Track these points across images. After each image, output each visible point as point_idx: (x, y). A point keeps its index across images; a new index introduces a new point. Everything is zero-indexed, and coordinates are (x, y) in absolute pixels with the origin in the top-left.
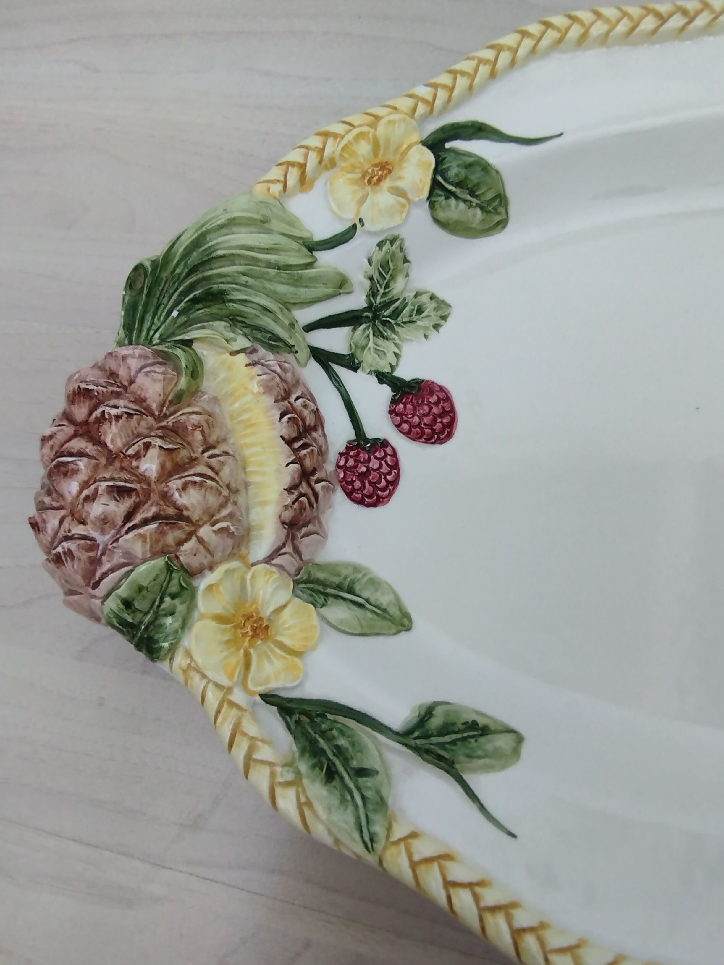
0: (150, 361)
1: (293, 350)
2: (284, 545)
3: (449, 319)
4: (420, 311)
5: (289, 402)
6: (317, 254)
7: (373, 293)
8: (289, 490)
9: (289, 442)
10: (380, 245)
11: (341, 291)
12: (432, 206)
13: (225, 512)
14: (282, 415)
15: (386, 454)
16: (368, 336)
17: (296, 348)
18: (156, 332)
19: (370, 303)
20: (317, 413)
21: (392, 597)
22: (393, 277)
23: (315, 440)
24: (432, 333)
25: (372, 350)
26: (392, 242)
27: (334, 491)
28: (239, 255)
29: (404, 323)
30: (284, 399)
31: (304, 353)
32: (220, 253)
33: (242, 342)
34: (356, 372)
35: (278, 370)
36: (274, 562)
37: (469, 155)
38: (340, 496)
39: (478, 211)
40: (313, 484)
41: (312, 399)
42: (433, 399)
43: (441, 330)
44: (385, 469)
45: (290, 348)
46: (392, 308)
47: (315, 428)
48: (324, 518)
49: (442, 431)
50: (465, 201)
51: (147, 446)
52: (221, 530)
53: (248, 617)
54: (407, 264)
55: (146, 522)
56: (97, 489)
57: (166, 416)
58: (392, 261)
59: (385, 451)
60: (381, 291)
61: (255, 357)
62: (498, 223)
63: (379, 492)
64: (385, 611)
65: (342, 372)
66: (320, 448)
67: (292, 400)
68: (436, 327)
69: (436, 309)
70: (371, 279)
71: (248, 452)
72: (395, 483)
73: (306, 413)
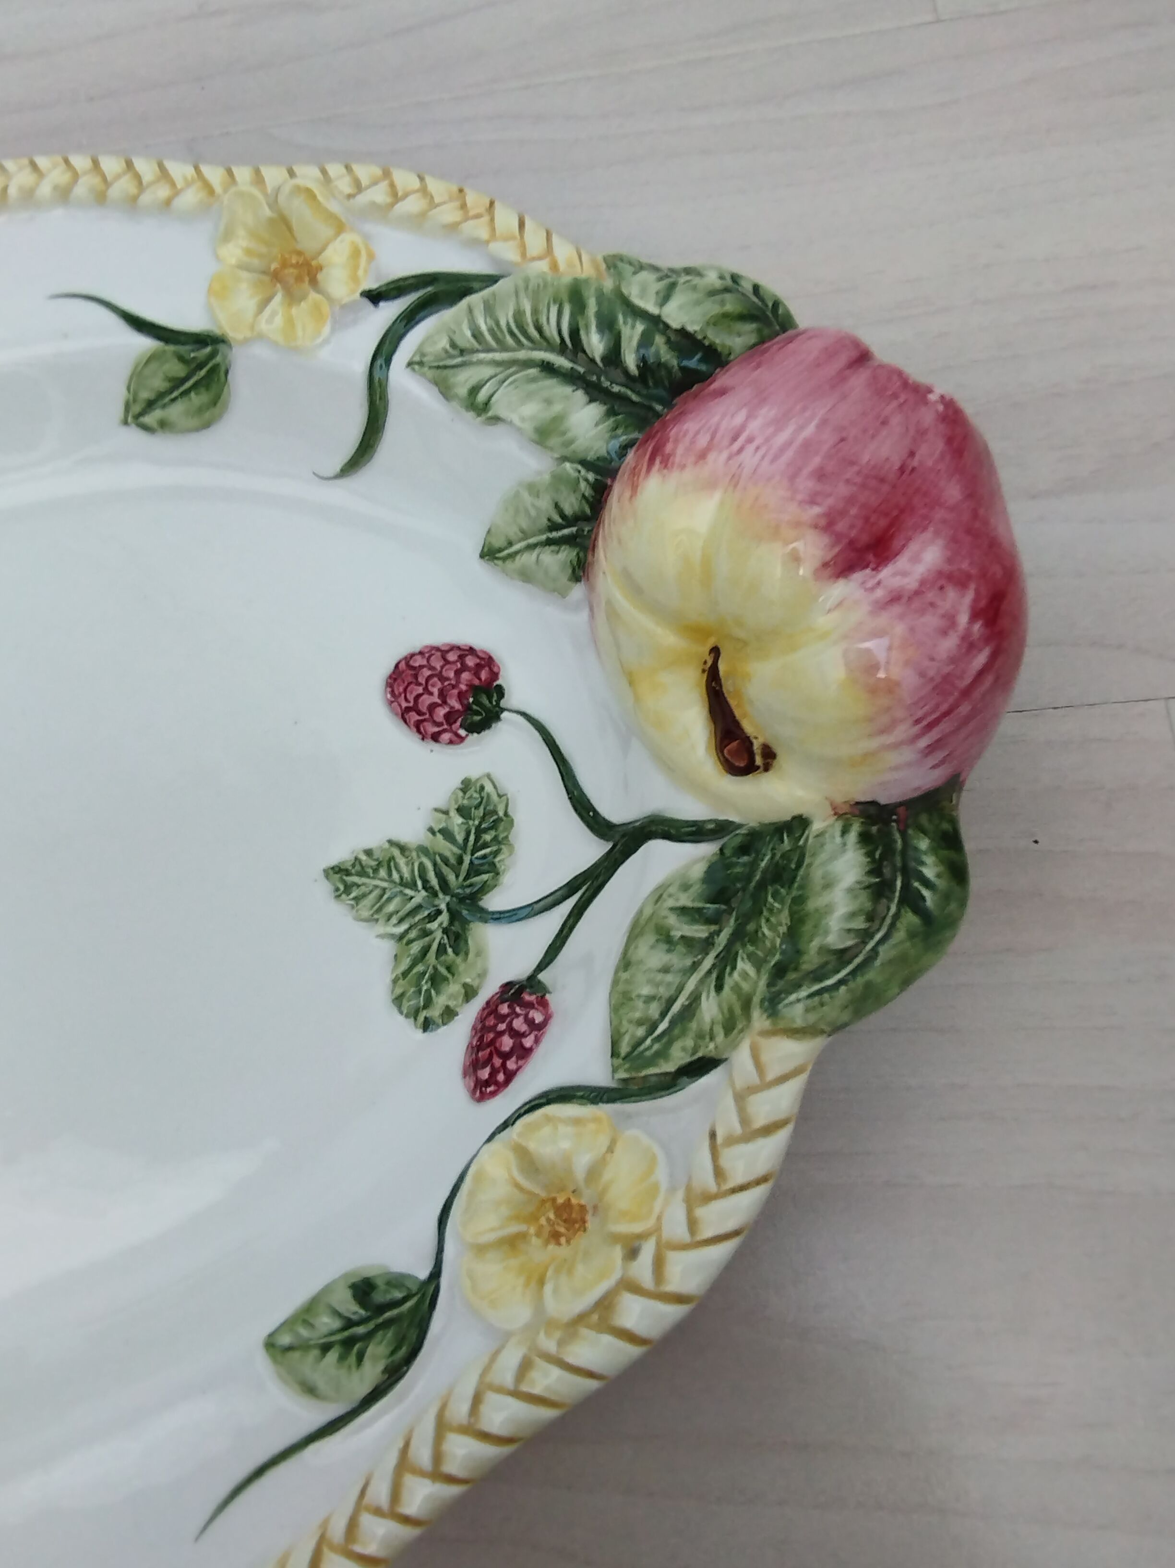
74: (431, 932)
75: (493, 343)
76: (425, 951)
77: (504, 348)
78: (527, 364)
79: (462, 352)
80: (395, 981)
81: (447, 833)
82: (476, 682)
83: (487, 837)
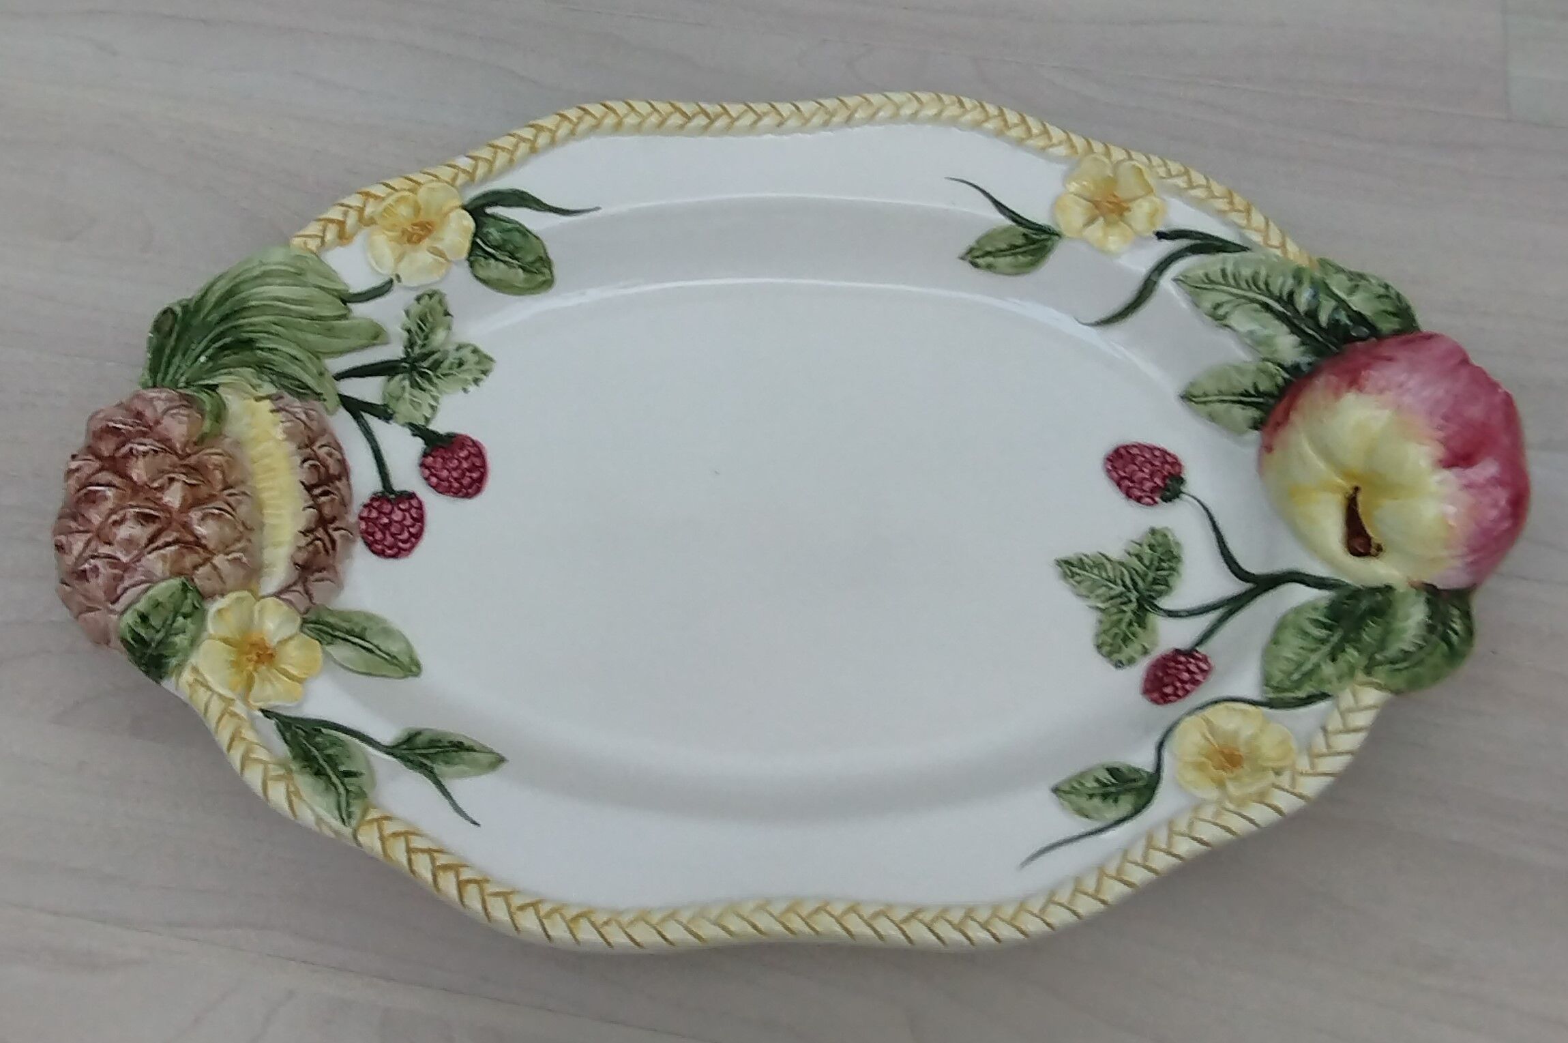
0: (178, 403)
1: (322, 397)
2: (295, 584)
3: (491, 375)
4: (461, 364)
5: (313, 450)
6: (352, 306)
7: (411, 344)
8: (305, 533)
9: (309, 488)
10: (418, 299)
11: (375, 342)
12: (472, 265)
13: (239, 545)
14: (304, 461)
15: (411, 506)
16: (404, 388)
17: (325, 397)
18: (182, 375)
19: (407, 353)
20: (342, 462)
21: (403, 645)
22: (432, 330)
23: (338, 489)
24: (472, 388)
25: (408, 401)
26: (431, 296)
27: (353, 541)
28: (272, 306)
29: (444, 375)
30: (307, 446)
31: (333, 401)
32: (253, 303)
33: (268, 389)
34: (388, 422)
35: (303, 417)
36: (284, 597)
37: (509, 221)
38: (360, 547)
39: (520, 271)
40: (330, 531)
41: (339, 448)
42: (463, 454)
43: (481, 383)
44: (409, 522)
45: (318, 396)
46: (431, 359)
47: (339, 478)
48: (339, 567)
49: (470, 486)
50: (505, 262)
51: (172, 480)
52: (235, 559)
53: (253, 645)
54: (449, 317)
55: (168, 544)
56: (125, 515)
57: (189, 455)
58: (431, 314)
59: (410, 504)
60: (419, 342)
61: (281, 404)
62: (544, 282)
63: (401, 544)
64: (394, 657)
65: (374, 422)
66: (343, 499)
67: (315, 448)
68: (476, 381)
69: (478, 363)
70: (409, 331)
71: (265, 496)
72: (418, 536)
73: (330, 461)
74: (1124, 612)
75: (1232, 282)
76: (1120, 621)
77: (1238, 286)
78: (1253, 301)
79: (1212, 282)
80: (1097, 635)
81: (1139, 557)
82: (1172, 471)
83: (1164, 565)
